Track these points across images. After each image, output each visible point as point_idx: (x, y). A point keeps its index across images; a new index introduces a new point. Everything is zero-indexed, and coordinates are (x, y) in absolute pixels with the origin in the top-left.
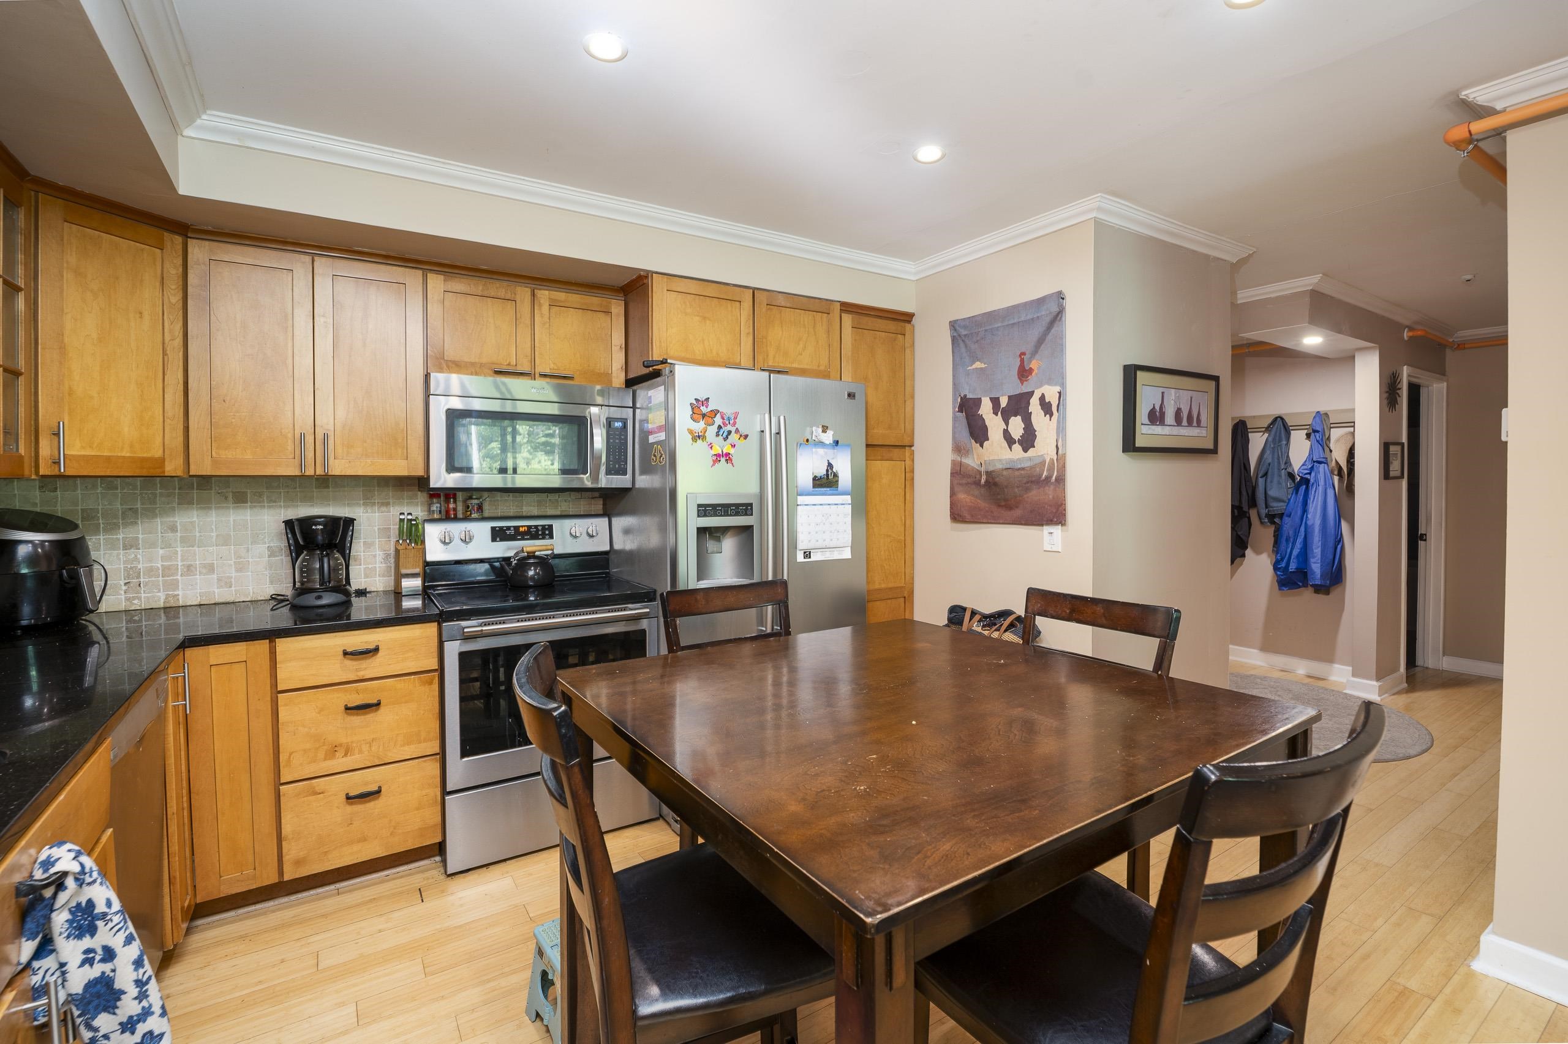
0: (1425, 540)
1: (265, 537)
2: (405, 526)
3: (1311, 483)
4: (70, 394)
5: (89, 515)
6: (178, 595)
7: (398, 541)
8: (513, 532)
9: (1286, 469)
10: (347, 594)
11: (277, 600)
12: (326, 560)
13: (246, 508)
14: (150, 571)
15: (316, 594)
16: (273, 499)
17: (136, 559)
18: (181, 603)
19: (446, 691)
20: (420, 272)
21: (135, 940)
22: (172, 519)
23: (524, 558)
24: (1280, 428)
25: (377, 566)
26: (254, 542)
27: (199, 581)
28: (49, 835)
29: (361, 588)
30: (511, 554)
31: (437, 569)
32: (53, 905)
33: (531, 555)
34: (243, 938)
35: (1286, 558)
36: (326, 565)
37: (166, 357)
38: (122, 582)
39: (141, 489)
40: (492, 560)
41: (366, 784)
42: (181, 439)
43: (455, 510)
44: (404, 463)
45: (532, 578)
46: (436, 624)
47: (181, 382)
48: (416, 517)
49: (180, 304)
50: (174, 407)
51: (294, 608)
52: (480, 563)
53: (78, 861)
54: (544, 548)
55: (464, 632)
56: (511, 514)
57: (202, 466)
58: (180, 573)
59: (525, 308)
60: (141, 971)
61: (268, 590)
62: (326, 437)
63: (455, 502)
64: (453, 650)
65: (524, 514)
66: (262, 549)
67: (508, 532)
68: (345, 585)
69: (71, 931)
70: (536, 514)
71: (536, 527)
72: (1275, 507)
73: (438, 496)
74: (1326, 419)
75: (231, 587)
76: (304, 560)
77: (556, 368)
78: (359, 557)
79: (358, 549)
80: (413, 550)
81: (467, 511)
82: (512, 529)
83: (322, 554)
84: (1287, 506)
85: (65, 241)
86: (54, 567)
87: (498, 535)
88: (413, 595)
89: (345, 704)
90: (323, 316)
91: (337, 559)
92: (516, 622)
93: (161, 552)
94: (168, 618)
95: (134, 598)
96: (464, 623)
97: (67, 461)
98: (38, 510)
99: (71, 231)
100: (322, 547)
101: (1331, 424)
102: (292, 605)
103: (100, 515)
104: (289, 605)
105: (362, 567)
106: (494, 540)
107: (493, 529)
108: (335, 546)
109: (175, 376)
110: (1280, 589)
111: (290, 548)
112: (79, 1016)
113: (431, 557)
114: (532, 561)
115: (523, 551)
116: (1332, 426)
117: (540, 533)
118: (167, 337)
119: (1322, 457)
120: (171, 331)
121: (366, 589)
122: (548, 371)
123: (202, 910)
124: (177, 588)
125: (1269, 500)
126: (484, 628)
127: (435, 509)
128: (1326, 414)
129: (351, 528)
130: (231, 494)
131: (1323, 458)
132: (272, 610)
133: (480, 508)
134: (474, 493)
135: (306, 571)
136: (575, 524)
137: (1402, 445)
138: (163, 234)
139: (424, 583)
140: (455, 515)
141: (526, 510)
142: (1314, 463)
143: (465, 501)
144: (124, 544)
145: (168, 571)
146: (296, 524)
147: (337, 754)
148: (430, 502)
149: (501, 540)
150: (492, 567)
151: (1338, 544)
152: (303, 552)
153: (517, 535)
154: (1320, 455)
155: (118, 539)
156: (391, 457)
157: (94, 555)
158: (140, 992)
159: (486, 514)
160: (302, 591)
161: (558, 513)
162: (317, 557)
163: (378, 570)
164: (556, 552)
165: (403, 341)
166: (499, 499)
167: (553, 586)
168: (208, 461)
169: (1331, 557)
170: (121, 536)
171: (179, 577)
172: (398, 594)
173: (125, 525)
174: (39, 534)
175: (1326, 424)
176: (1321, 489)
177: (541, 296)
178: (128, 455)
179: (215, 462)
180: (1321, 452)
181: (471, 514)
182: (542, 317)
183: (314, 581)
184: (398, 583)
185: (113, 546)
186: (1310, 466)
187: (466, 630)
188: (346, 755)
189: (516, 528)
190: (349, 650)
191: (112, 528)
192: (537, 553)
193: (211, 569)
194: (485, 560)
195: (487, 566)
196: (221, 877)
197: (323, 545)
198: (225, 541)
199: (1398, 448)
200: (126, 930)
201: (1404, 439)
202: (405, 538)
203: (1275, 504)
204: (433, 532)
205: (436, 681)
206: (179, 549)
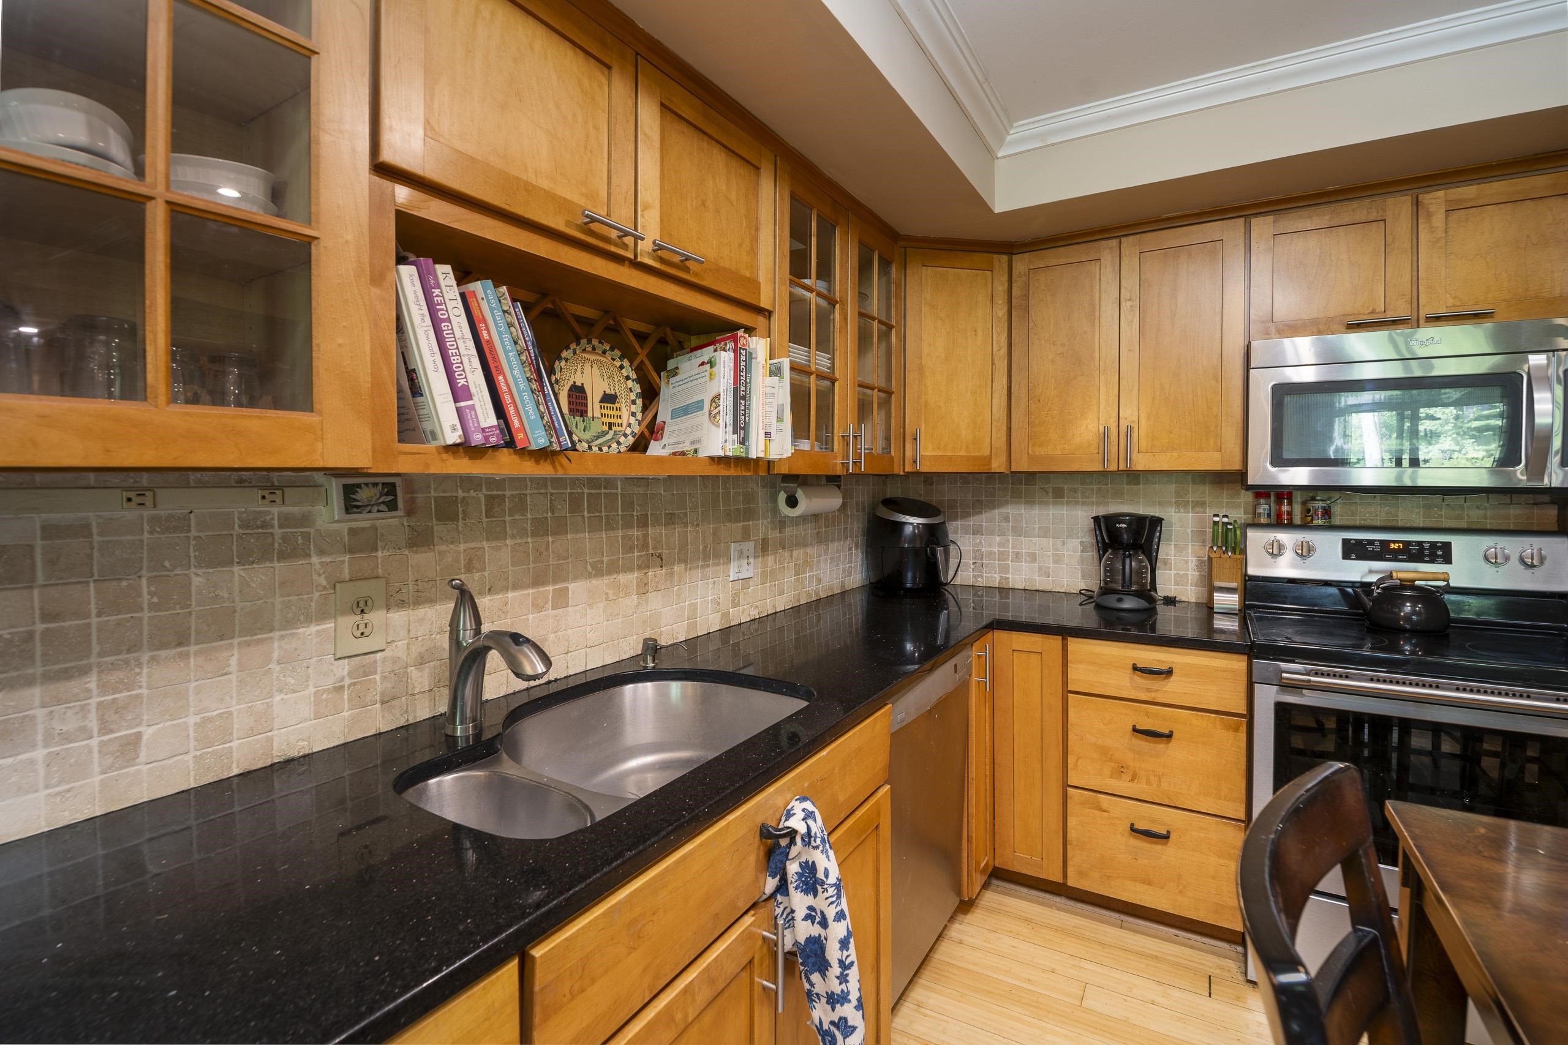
1: (1078, 533)
2: (1220, 530)
4: (926, 406)
5: (952, 505)
6: (1009, 578)
7: (1212, 547)
8: (1378, 549)
10: (1152, 600)
11: (1086, 596)
12: (1128, 561)
13: (1063, 504)
14: (991, 553)
15: (1118, 596)
16: (1086, 495)
17: (981, 542)
18: (1011, 586)
19: (1255, 747)
20: (1242, 220)
21: (845, 919)
22: (1006, 511)
23: (1394, 588)
25: (1190, 573)
26: (1068, 537)
27: (1024, 568)
28: (806, 785)
29: (1170, 596)
30: (1373, 578)
31: (1263, 586)
32: (788, 853)
33: (1408, 585)
34: (1028, 921)
36: (1127, 567)
37: (994, 367)
38: (971, 562)
39: (986, 484)
40: (1343, 584)
41: (1154, 821)
42: (1004, 439)
43: (1290, 513)
44: (1217, 455)
45: (1408, 618)
46: (1245, 657)
47: (1006, 387)
48: (1235, 521)
49: (1006, 317)
50: (1000, 412)
51: (1099, 607)
52: (1324, 585)
53: (806, 823)
54: (1431, 576)
55: (1282, 678)
56: (1378, 524)
57: (1021, 465)
58: (1010, 559)
59: (1401, 226)
60: (845, 953)
61: (1082, 585)
62: (1129, 429)
63: (1290, 503)
64: (1267, 697)
65: (1400, 524)
66: (1074, 544)
67: (1370, 548)
68: (1149, 591)
69: (799, 884)
70: (1421, 525)
71: (1420, 543)
73: (1268, 496)
75: (1049, 577)
76: (1108, 559)
77: (1459, 303)
78: (1169, 561)
79: (1167, 551)
80: (1229, 560)
81: (1306, 516)
82: (1377, 543)
83: (1124, 554)
85: (923, 282)
86: (923, 546)
87: (1352, 550)
88: (1227, 613)
89: (1134, 724)
90: (1130, 300)
91: (1141, 561)
92: (1366, 681)
93: (998, 539)
94: (1001, 598)
95: (979, 576)
96: (1284, 665)
97: (923, 461)
98: (922, 499)
99: (928, 273)
100: (1127, 547)
102: (1096, 604)
103: (958, 505)
104: (1094, 604)
105: (1173, 572)
106: (1346, 556)
107: (1346, 542)
108: (1141, 547)
109: (1001, 382)
111: (1098, 545)
112: (802, 964)
113: (1252, 571)
114: (1408, 593)
115: (1391, 576)
117: (1427, 552)
118: (995, 348)
120: (998, 343)
121: (1175, 597)
122: (1442, 310)
123: (1000, 875)
124: (1007, 572)
126: (1313, 679)
127: (1262, 511)
129: (1159, 528)
130: (1051, 489)
132: (1081, 604)
133: (1327, 513)
134: (1319, 493)
135: (1110, 571)
136: (1496, 544)
138: (993, 258)
139: (1245, 601)
140: (1290, 520)
141: (1402, 519)
143: (1304, 503)
144: (973, 530)
145: (1003, 556)
146: (1102, 520)
147: (1124, 777)
148: (1256, 503)
149: (1358, 558)
150: (1343, 593)
152: (1108, 551)
153: (1383, 552)
155: (969, 525)
156: (1201, 449)
157: (951, 537)
158: (842, 973)
159: (1337, 521)
160: (1106, 591)
161: (1464, 525)
162: (1120, 556)
163: (1190, 578)
164: (1453, 583)
165: (1218, 309)
166: (1358, 501)
167: (1448, 635)
168: (1025, 458)
170: (971, 523)
171: (1010, 563)
172: (1208, 609)
173: (974, 514)
174: (916, 518)
177: (1430, 201)
178: (965, 454)
179: (1032, 458)
181: (1312, 520)
182: (1432, 232)
183: (1116, 582)
184: (1211, 598)
185: (966, 531)
187: (1284, 675)
188: (1132, 780)
189: (1385, 544)
190: (1139, 665)
191: (966, 515)
192: (1417, 583)
193: (1033, 558)
194: (1333, 583)
195: (1334, 590)
196: (1015, 852)
197: (1127, 545)
198: (1045, 533)
200: (837, 905)
202: (1220, 545)
204: (1257, 539)
205: (1244, 728)
206: (1010, 538)
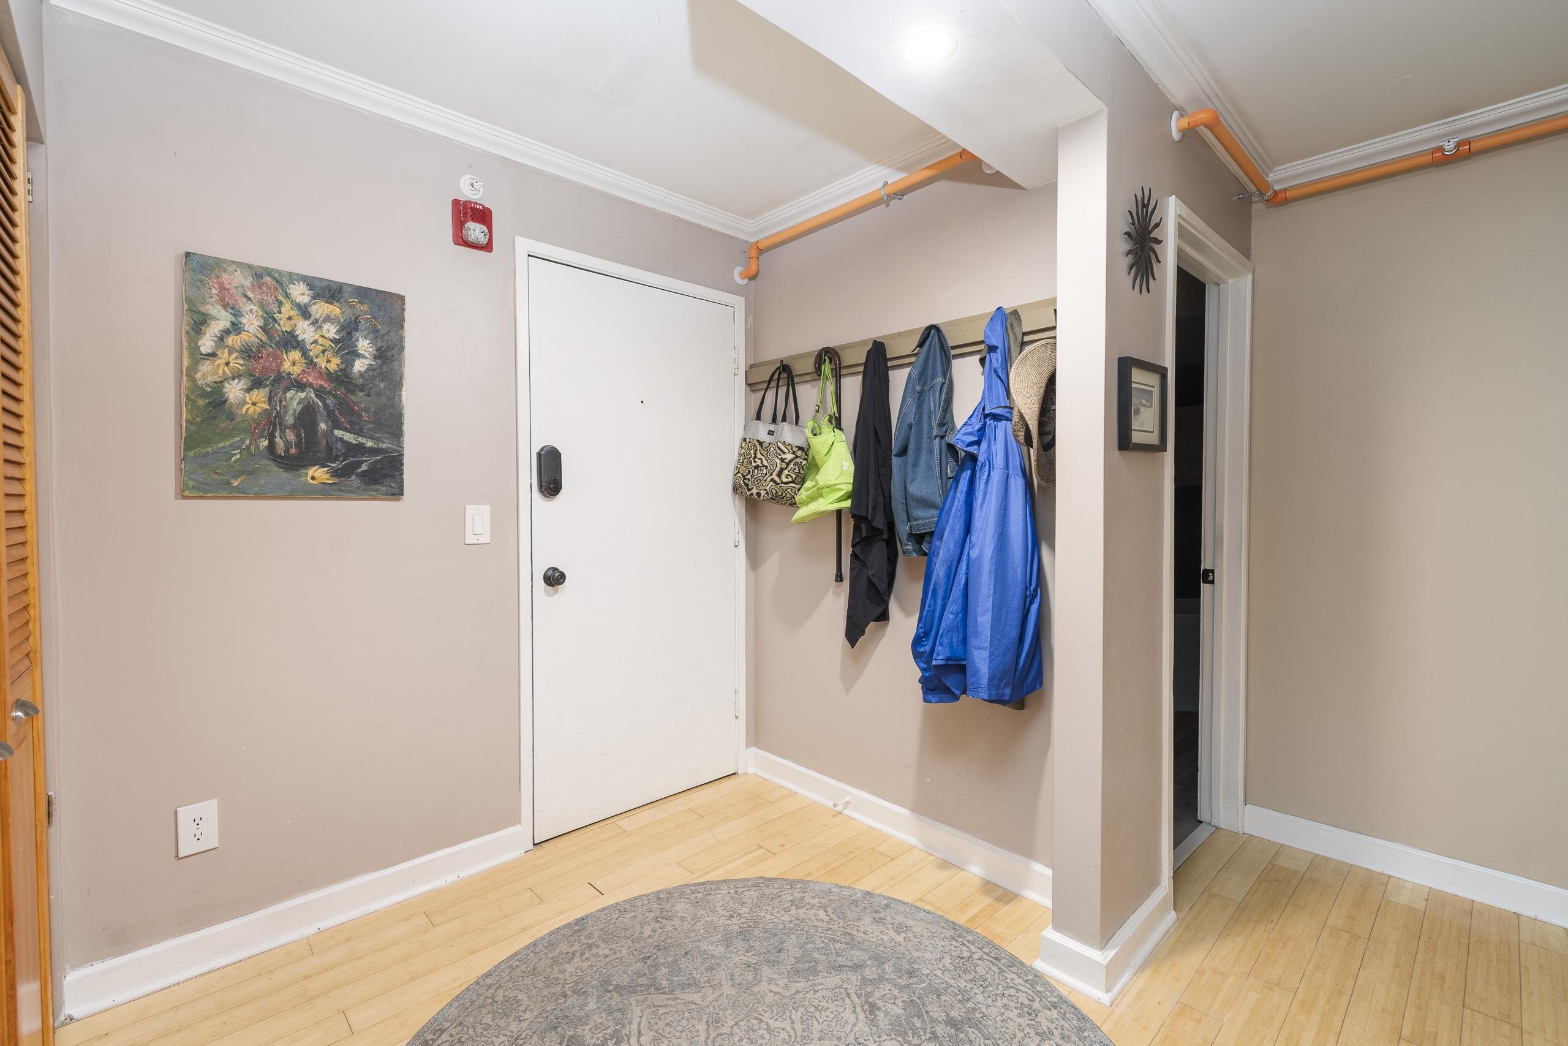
0: (1212, 582)
3: (979, 463)
9: (942, 437)
24: (935, 351)
35: (933, 633)
72: (920, 519)
74: (1015, 324)
84: (939, 516)
101: (1025, 334)
110: (925, 700)
116: (1027, 338)
119: (1002, 405)
125: (910, 502)
128: (1015, 313)
131: (1005, 407)
137: (1162, 372)
142: (988, 417)
151: (1031, 602)
154: (999, 402)
169: (1014, 633)
175: (1014, 334)
176: (997, 475)
180: (1001, 397)
186: (977, 427)
199: (1154, 380)
201: (1169, 361)
203: (919, 513)
